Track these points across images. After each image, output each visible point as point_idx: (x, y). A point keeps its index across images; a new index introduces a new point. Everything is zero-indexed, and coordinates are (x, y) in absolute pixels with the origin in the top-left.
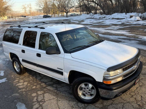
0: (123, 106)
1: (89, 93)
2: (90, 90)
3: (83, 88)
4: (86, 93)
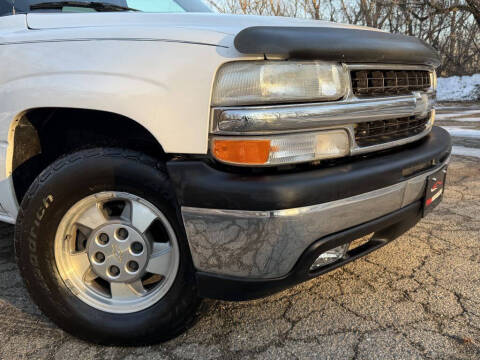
0: (356, 348)
1: (133, 265)
2: (136, 247)
3: (91, 230)
4: (115, 270)
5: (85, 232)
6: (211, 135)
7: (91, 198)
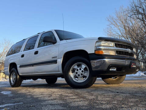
1: (82, 74)
2: (82, 71)
3: (75, 69)
4: (79, 75)
5: (74, 69)
6: (95, 50)
7: (76, 64)
